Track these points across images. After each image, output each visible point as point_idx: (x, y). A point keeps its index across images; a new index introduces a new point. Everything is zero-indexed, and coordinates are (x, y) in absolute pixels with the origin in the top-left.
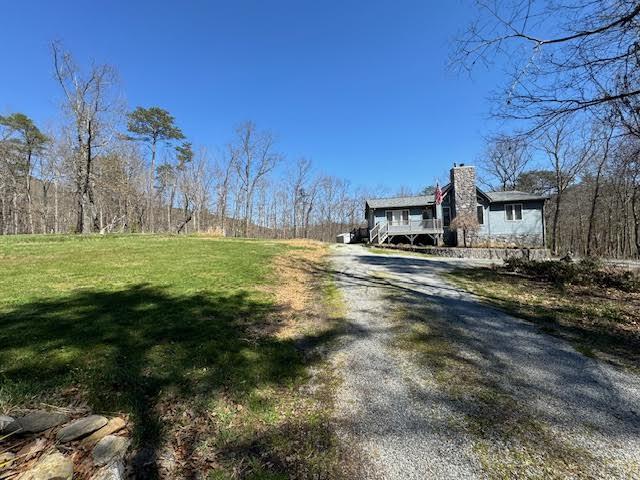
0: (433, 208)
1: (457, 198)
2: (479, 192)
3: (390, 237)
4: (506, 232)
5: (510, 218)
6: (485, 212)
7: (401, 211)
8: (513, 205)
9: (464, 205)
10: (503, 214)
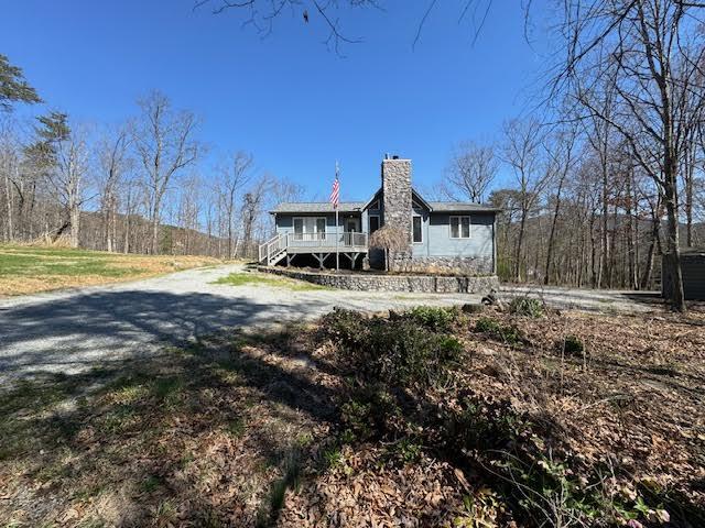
0: (358, 215)
1: (387, 204)
2: (414, 196)
3: (291, 255)
4: (449, 254)
5: (456, 235)
6: (425, 225)
7: (315, 219)
8: (460, 217)
9: (397, 214)
10: (447, 229)
